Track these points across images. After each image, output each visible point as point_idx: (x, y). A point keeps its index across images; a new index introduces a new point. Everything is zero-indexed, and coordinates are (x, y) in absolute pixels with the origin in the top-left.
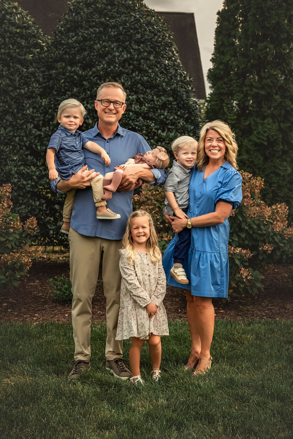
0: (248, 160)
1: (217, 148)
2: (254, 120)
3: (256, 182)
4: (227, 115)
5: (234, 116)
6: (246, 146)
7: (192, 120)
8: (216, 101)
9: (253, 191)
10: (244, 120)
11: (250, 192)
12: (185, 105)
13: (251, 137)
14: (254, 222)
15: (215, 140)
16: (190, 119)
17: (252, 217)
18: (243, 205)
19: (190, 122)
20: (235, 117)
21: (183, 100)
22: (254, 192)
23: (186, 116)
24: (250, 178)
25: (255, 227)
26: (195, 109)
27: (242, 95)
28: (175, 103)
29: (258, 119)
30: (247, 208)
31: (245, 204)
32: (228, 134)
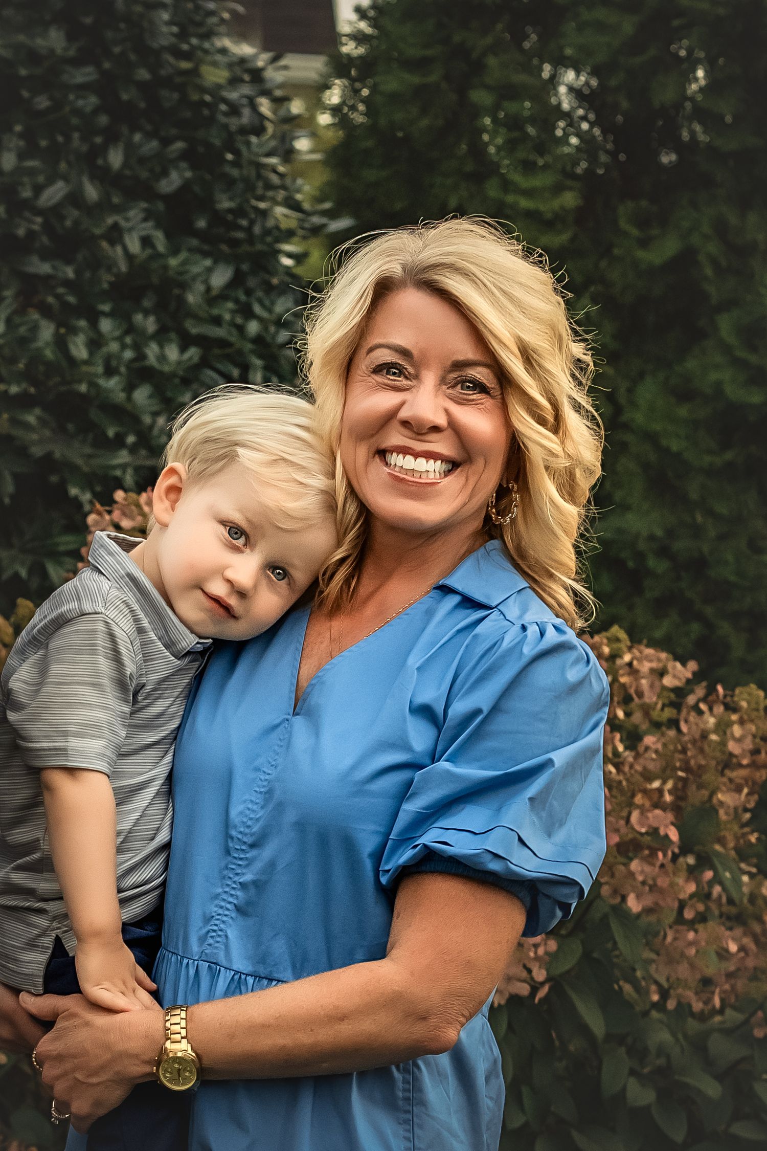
0: (664, 552)
1: (442, 445)
2: (721, 229)
3: (723, 727)
4: (507, 185)
5: (558, 189)
6: (651, 438)
7: (217, 218)
8: (420, 65)
9: (696, 796)
10: (643, 222)
11: (676, 808)
12: (169, 98)
13: (691, 364)
14: (699, 1046)
15: (430, 379)
16: (206, 204)
17: (684, 1009)
18: (620, 911)
19: (202, 235)
20: (570, 199)
21: (151, 57)
22: (709, 810)
23: (172, 182)
24: (680, 693)
25: (712, 1089)
26: (244, 131)
27: (628, 26)
28: (84, 75)
29: (752, 218)
30: (651, 937)
31: (633, 904)
32: (538, 340)
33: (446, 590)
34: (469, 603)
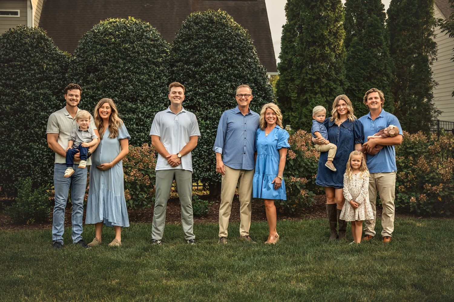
0: (306, 122)
2: (309, 96)
3: (309, 136)
4: (291, 94)
5: (295, 94)
6: (305, 113)
7: (267, 98)
8: (283, 85)
9: (307, 142)
10: (303, 95)
11: (305, 143)
12: (263, 89)
13: (307, 107)
14: (308, 161)
15: (271, 114)
16: (266, 97)
17: (307, 158)
18: (301, 150)
19: (266, 99)
20: (296, 95)
21: (261, 85)
22: (308, 142)
23: (263, 95)
24: (306, 134)
25: (309, 164)
26: (269, 91)
27: (300, 81)
28: (256, 87)
29: (312, 95)
30: (304, 152)
31: (302, 150)
32: (278, 110)
33: (276, 128)
34: (277, 128)
